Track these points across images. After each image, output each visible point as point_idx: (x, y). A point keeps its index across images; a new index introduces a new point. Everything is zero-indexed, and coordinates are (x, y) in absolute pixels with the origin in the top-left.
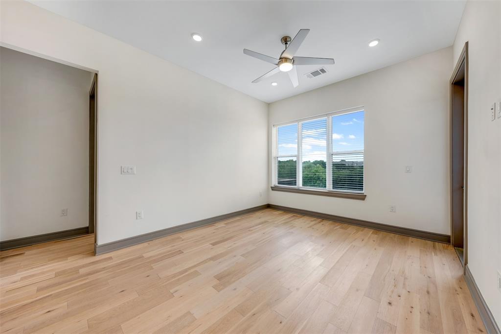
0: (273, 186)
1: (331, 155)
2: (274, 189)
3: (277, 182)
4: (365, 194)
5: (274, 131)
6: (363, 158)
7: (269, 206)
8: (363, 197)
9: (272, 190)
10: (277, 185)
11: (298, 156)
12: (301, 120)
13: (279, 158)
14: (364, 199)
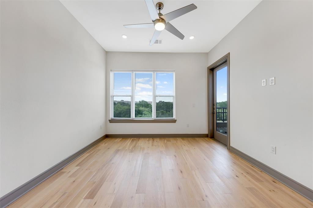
0: (110, 119)
1: (155, 97)
2: (111, 121)
3: (113, 116)
4: (175, 119)
5: (112, 75)
6: (173, 99)
7: (107, 136)
8: (174, 121)
9: (110, 122)
10: (113, 118)
11: (132, 97)
12: (135, 71)
13: (114, 97)
14: (175, 122)
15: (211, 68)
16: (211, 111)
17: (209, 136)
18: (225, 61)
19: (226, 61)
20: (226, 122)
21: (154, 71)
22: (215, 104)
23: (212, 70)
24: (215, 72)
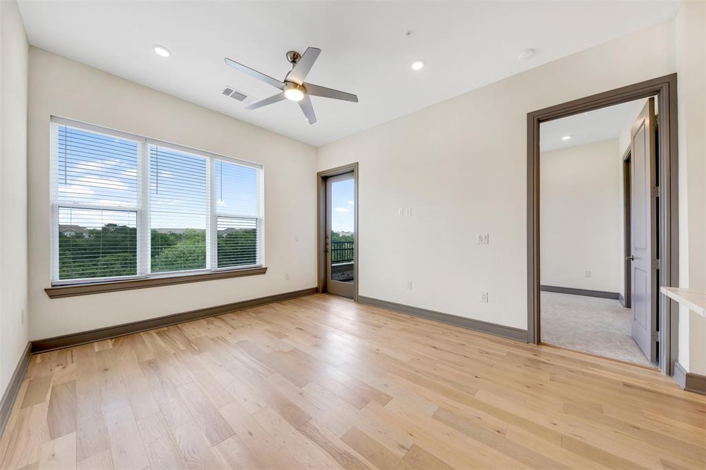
1: (215, 217)
2: (54, 292)
3: (58, 274)
4: (264, 267)
6: (255, 224)
8: (262, 271)
9: (51, 297)
10: (59, 280)
11: (141, 214)
12: (149, 140)
13: (61, 211)
14: (265, 273)
15: (323, 175)
16: (322, 249)
17: (321, 290)
18: (351, 171)
19: (353, 171)
20: (352, 262)
21: (213, 155)
22: (329, 236)
23: (325, 179)
24: (328, 183)
